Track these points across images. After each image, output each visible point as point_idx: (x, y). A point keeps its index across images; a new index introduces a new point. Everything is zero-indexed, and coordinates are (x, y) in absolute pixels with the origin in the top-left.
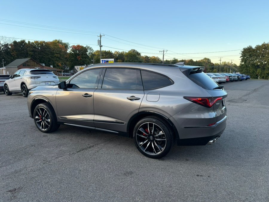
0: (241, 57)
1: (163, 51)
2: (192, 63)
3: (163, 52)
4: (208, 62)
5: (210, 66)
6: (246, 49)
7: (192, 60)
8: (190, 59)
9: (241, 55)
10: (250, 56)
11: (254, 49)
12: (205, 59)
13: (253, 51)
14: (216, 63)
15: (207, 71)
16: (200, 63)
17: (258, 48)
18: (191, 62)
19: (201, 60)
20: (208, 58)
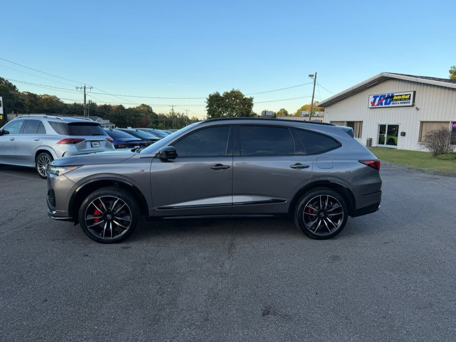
0: (207, 107)
1: (83, 87)
2: (123, 111)
3: (83, 90)
4: (149, 111)
5: (152, 117)
6: (213, 96)
7: (121, 106)
8: (119, 105)
9: (207, 104)
10: (219, 106)
11: (222, 97)
12: (143, 105)
13: (222, 100)
14: (160, 114)
15: (149, 126)
16: (137, 112)
17: (227, 95)
18: (122, 109)
19: (137, 108)
20: (147, 105)
